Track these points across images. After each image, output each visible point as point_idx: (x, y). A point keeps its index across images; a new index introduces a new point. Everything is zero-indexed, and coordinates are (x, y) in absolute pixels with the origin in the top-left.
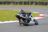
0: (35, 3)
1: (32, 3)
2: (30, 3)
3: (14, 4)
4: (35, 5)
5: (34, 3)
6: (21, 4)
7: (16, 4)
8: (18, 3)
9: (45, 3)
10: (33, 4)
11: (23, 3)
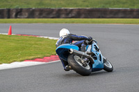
0: (27, 14)
1: (19, 13)
2: (14, 14)
4: (28, 18)
5: (23, 13)
10: (21, 15)
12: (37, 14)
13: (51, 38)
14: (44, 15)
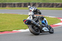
0: (38, 5)
3: (10, 6)
6: (21, 7)
7: (13, 6)
8: (16, 5)
9: (51, 5)
11: (23, 5)
12: (43, 5)
13: (50, 17)
14: (46, 6)
